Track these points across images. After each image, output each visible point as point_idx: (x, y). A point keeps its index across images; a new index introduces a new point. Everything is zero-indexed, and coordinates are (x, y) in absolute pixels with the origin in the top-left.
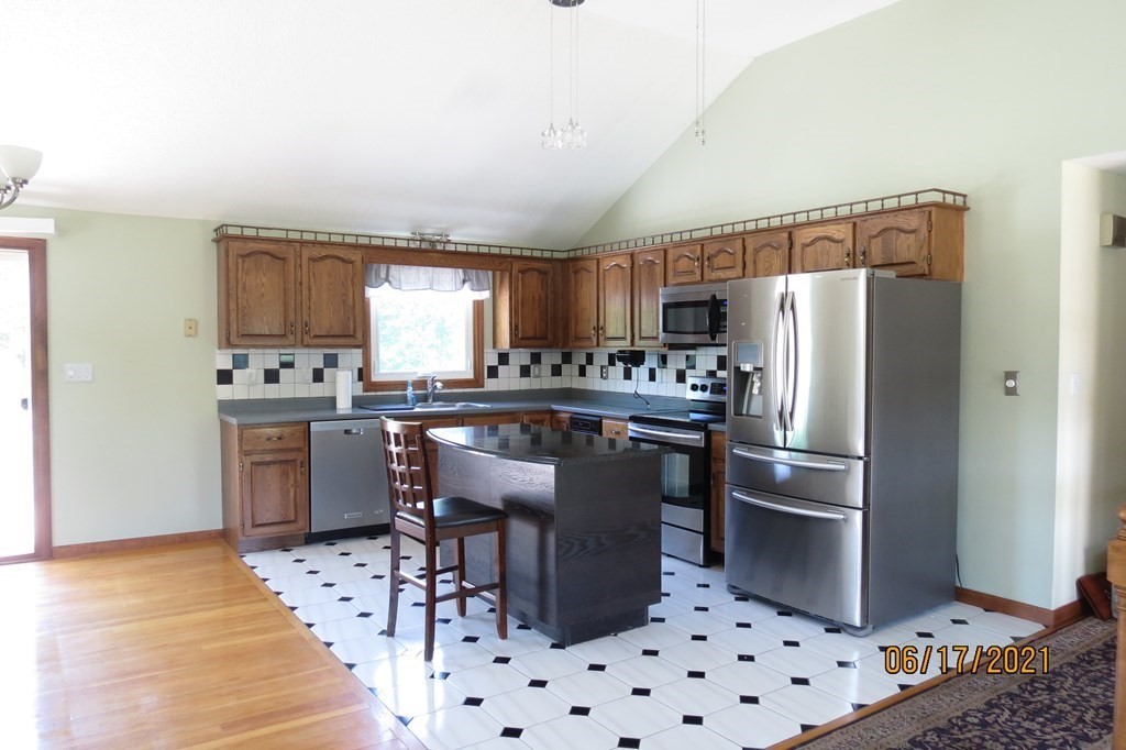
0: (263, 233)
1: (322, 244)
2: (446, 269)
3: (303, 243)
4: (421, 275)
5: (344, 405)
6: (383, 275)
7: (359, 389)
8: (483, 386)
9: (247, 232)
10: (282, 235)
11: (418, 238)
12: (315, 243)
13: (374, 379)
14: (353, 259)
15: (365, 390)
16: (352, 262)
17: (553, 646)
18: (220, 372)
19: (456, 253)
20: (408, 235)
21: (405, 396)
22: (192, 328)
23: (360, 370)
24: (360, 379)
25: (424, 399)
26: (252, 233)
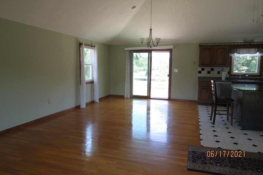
0: (207, 44)
1: (220, 45)
2: (253, 49)
3: (216, 46)
4: (245, 51)
5: (223, 79)
6: (235, 51)
7: (228, 76)
8: (262, 77)
9: (204, 45)
10: (211, 44)
11: (245, 42)
12: (218, 45)
13: (232, 74)
14: (226, 48)
15: (229, 76)
16: (226, 49)
17: (241, 129)
18: (199, 71)
19: (254, 45)
20: (242, 41)
21: (239, 78)
22: (194, 63)
23: (228, 72)
24: (228, 73)
25: (244, 79)
26: (205, 45)
